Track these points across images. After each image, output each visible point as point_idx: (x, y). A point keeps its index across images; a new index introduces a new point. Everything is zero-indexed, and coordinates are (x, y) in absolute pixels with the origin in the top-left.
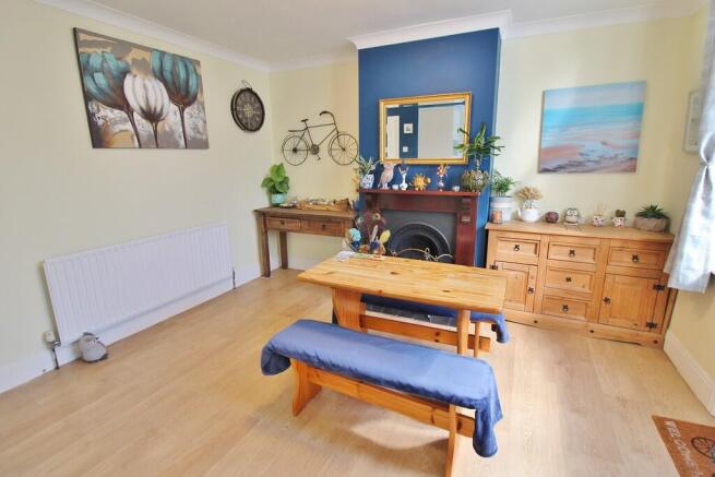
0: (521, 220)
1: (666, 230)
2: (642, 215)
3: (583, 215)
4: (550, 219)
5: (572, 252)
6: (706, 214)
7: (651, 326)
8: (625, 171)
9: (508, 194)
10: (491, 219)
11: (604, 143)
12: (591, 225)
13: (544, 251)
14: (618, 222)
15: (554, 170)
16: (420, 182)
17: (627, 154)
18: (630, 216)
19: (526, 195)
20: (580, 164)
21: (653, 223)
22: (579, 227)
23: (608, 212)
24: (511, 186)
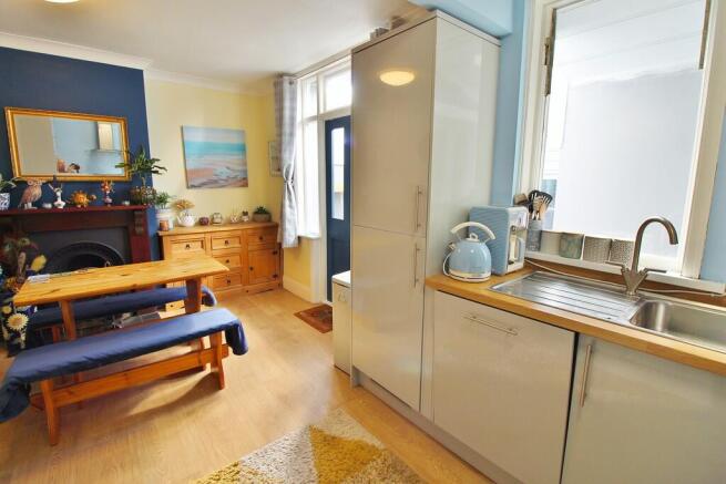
0: (181, 226)
1: (270, 220)
2: (256, 213)
3: (224, 217)
4: (202, 222)
5: (226, 242)
6: (291, 207)
7: (275, 276)
8: (243, 186)
9: (167, 205)
10: (161, 228)
11: (228, 168)
12: (230, 223)
13: (208, 245)
14: (246, 219)
15: (199, 186)
16: (83, 199)
17: (240, 176)
18: (250, 214)
19: (181, 206)
20: (216, 182)
21: (263, 217)
22: (225, 225)
23: (239, 213)
24: (168, 200)
